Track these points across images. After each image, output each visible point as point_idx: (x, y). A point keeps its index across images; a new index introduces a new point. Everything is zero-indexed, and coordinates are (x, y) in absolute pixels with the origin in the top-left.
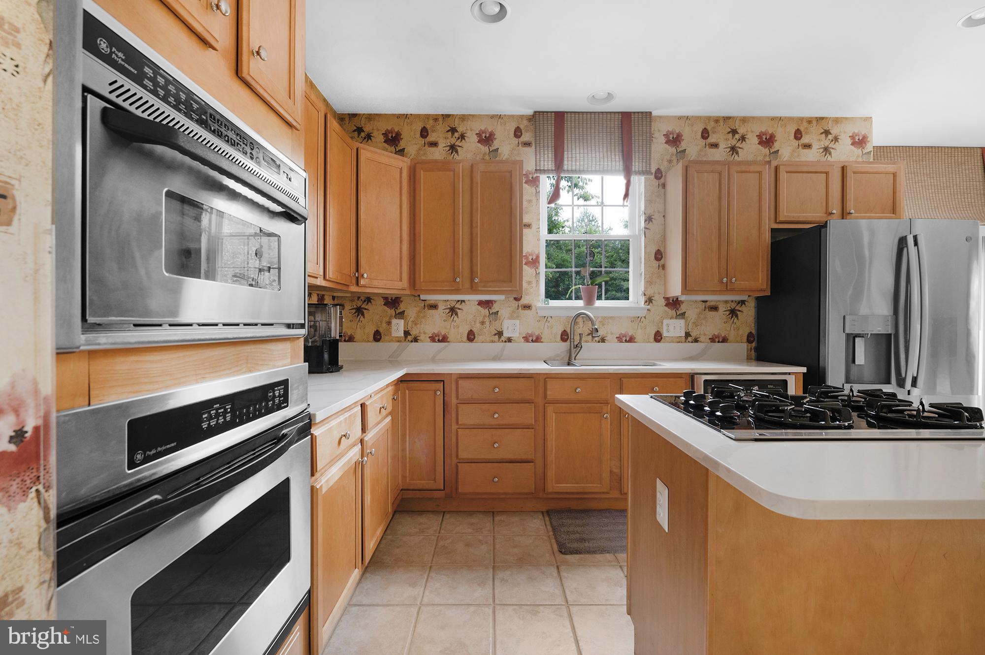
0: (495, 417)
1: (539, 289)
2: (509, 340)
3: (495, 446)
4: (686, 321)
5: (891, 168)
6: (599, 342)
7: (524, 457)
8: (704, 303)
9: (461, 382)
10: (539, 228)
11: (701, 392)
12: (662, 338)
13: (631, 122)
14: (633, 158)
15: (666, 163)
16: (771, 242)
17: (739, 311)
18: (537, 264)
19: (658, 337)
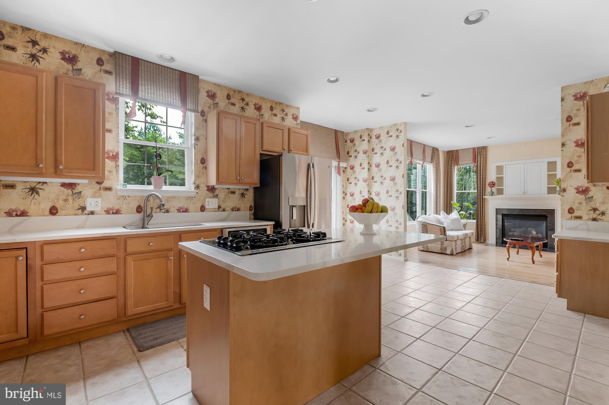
0: (81, 270)
1: (118, 177)
2: (92, 213)
3: (82, 292)
4: (218, 200)
5: (305, 132)
6: (165, 212)
7: (108, 295)
8: (228, 190)
9: (45, 247)
10: (119, 134)
11: (227, 236)
12: (205, 209)
13: (186, 79)
14: (188, 101)
15: (207, 108)
16: (260, 160)
17: (246, 194)
18: (117, 159)
19: (203, 209)
